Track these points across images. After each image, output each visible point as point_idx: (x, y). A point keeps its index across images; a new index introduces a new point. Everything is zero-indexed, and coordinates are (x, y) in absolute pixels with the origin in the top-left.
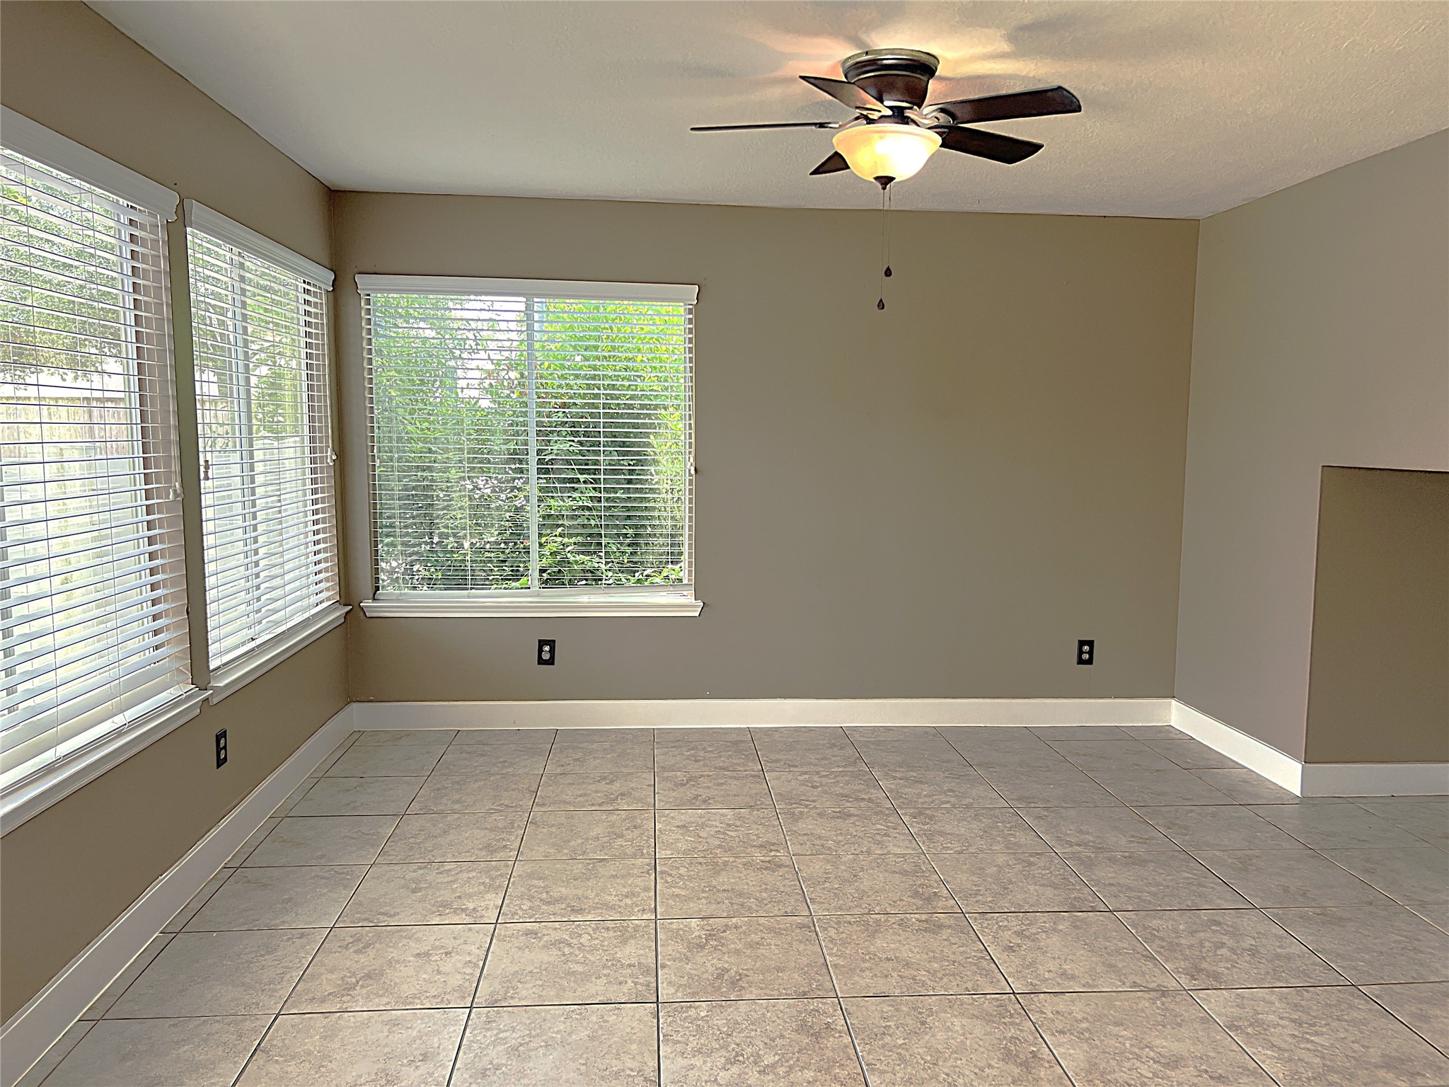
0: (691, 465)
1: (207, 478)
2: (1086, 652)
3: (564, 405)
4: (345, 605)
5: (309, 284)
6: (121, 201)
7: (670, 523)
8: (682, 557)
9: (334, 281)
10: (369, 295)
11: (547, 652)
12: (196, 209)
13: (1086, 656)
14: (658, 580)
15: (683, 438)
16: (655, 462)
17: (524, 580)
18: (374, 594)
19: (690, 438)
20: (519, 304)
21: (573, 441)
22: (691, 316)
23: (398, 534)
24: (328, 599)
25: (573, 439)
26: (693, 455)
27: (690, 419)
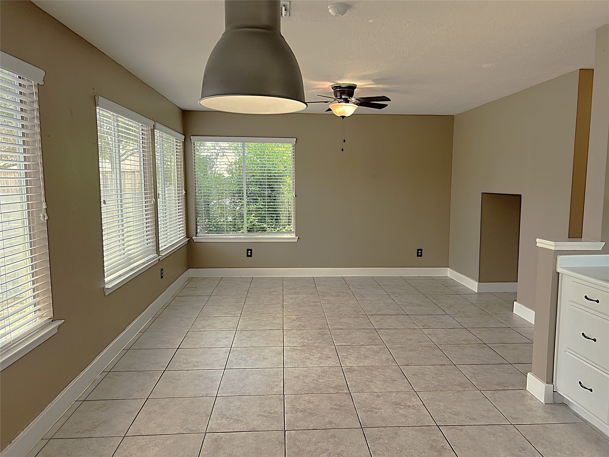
0: (294, 194)
1: (159, 198)
2: (419, 253)
3: (253, 176)
4: (188, 238)
5: (178, 140)
6: (140, 124)
7: (288, 212)
8: (292, 223)
9: (185, 138)
10: (194, 142)
11: (249, 253)
12: (158, 125)
13: (420, 254)
14: (284, 230)
15: (291, 186)
16: (283, 193)
17: (242, 230)
18: (196, 235)
19: (294, 186)
20: (240, 144)
21: (256, 187)
22: (294, 148)
23: (203, 216)
24: (183, 236)
25: (256, 186)
26: (295, 191)
27: (294, 180)
